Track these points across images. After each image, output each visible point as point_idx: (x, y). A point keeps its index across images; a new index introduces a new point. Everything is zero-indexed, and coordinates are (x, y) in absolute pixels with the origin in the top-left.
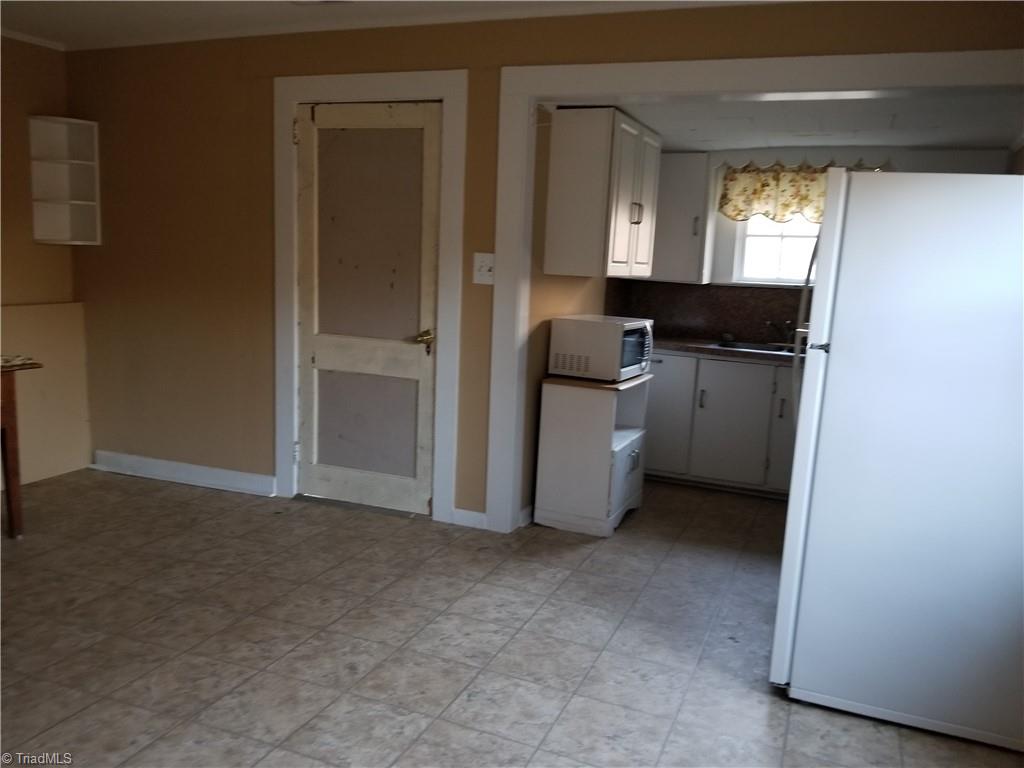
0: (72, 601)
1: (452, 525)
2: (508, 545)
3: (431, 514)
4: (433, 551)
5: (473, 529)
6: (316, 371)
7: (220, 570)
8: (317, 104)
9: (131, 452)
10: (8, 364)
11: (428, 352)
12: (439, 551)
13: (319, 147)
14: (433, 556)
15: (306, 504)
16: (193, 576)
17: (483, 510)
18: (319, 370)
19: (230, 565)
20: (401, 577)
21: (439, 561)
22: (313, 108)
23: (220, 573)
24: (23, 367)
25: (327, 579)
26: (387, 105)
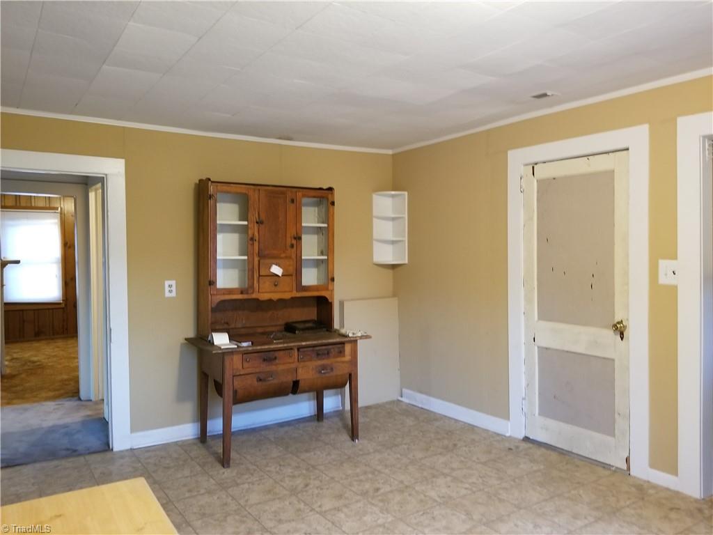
0: (378, 490)
1: (648, 482)
2: (700, 510)
3: (629, 468)
4: (628, 503)
5: (668, 489)
6: (536, 348)
7: (467, 486)
8: (536, 164)
9: (421, 392)
10: (355, 336)
11: (622, 339)
12: (634, 503)
13: (538, 192)
14: (628, 506)
15: (531, 445)
16: (449, 487)
17: (676, 474)
18: (538, 347)
19: (473, 483)
20: (598, 520)
21: (632, 512)
22: (533, 168)
23: (466, 489)
24: (361, 337)
25: (540, 509)
26: (586, 158)
